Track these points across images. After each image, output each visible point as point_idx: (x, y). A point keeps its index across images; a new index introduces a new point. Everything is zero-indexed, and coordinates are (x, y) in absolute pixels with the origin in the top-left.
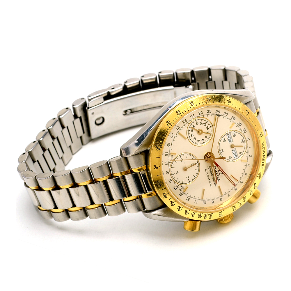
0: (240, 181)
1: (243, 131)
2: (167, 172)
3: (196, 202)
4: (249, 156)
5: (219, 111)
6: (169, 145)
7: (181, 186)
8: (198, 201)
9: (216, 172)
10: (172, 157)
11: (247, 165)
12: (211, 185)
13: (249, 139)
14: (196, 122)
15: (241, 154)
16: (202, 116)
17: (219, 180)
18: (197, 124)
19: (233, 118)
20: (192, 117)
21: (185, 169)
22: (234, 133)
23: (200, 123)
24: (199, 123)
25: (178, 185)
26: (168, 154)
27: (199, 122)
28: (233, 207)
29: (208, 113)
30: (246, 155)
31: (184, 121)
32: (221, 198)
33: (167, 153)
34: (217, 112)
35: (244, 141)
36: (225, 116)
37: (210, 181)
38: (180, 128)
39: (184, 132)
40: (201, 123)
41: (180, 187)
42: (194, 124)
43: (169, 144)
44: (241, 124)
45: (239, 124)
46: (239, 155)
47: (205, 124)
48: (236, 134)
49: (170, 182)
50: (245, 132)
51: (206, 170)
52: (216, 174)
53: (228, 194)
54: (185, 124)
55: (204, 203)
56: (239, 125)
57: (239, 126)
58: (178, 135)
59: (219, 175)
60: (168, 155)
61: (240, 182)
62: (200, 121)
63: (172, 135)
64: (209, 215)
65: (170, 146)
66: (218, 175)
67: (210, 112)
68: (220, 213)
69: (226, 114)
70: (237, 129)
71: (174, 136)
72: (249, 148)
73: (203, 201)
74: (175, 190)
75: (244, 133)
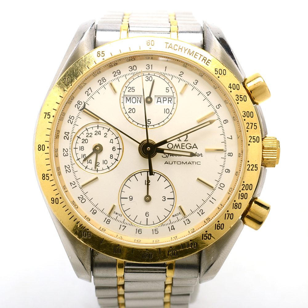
0: (216, 108)
1: (132, 72)
2: (139, 231)
3: (213, 200)
4: (180, 77)
5: (79, 102)
6: (95, 211)
7: (173, 216)
8: (212, 196)
9: (178, 145)
10: (117, 214)
11: (194, 85)
12: (197, 163)
13: (150, 67)
14: (79, 148)
15: (170, 89)
16: (73, 136)
17: (195, 144)
18: (82, 148)
19: (102, 82)
20: (66, 153)
21: (148, 199)
22: (128, 89)
23: (82, 143)
24: (83, 145)
25: (168, 222)
26: (108, 218)
27: (80, 144)
28: (252, 140)
29: (73, 123)
30: (175, 81)
31: (66, 170)
32: (227, 154)
33: (106, 220)
34: (79, 106)
35: (149, 76)
36: (92, 94)
37: (190, 163)
38: (75, 181)
40: (84, 141)
41: (175, 219)
42: (80, 153)
43: (92, 211)
44: (118, 72)
45: (117, 74)
46: (170, 94)
47: (89, 136)
48: (131, 86)
49: (157, 232)
50: (135, 69)
51: (166, 163)
52: (182, 146)
53: (227, 139)
54: (72, 170)
55: (222, 187)
56: (118, 76)
57: (121, 75)
58: (85, 189)
59: (186, 143)
60: (110, 219)
61: (217, 110)
62: (80, 141)
63: (81, 199)
64: (244, 188)
65: (96, 209)
66: (185, 145)
67: (72, 118)
68: (250, 169)
69: (90, 91)
70: (123, 80)
71: (84, 196)
72: (166, 72)
73: (217, 188)
74: (174, 229)
75: (135, 71)
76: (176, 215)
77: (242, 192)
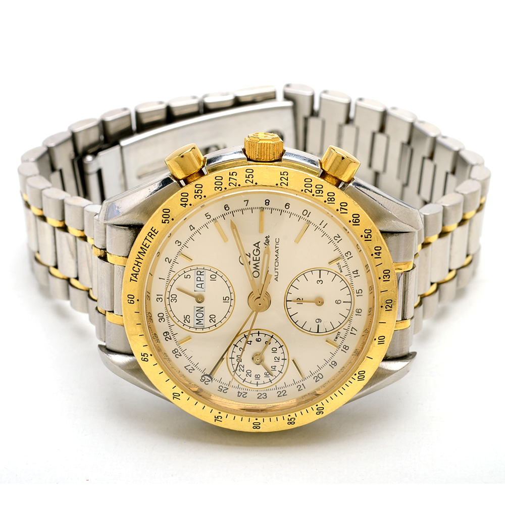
0: (210, 219)
1: (166, 319)
2: (359, 312)
3: (323, 224)
4: (172, 262)
5: (202, 380)
6: (333, 363)
7: (341, 272)
8: (318, 225)
9: (254, 265)
10: (337, 338)
11: (182, 245)
12: (277, 243)
13: (159, 297)
14: (257, 380)
15: (186, 274)
16: (243, 387)
17: (254, 245)
18: (257, 377)
19: (178, 353)
20: (263, 396)
21: (320, 302)
22: (187, 323)
23: (250, 376)
24: (253, 376)
25: (348, 278)
26: (342, 348)
27: (253, 379)
28: (251, 179)
29: (227, 387)
30: (176, 268)
31: (283, 395)
32: (267, 207)
33: (344, 350)
34: (206, 380)
35: (171, 298)
36: (192, 365)
37: (277, 251)
38: (297, 385)
39: (292, 374)
40: (249, 374)
41: (344, 270)
42: (263, 379)
43: (333, 366)
44: (165, 334)
45: (168, 336)
46: (192, 273)
47: (242, 369)
48: (182, 320)
49: (360, 291)
50: (162, 315)
51: (276, 279)
52: (256, 260)
53: (248, 206)
54: (284, 389)
55: (306, 213)
56: (170, 334)
57: (170, 332)
58: (306, 373)
59: (252, 255)
60: (342, 346)
61: (212, 218)
62: (248, 379)
63: (318, 379)
64: (310, 189)
65: (331, 361)
66: (255, 257)
67: (221, 387)
68: (285, 182)
69: (189, 368)
70: (175, 329)
71: (314, 375)
72: (166, 279)
73: (308, 218)
74: (357, 271)
75: (165, 315)
76: (340, 269)
77: (314, 192)
